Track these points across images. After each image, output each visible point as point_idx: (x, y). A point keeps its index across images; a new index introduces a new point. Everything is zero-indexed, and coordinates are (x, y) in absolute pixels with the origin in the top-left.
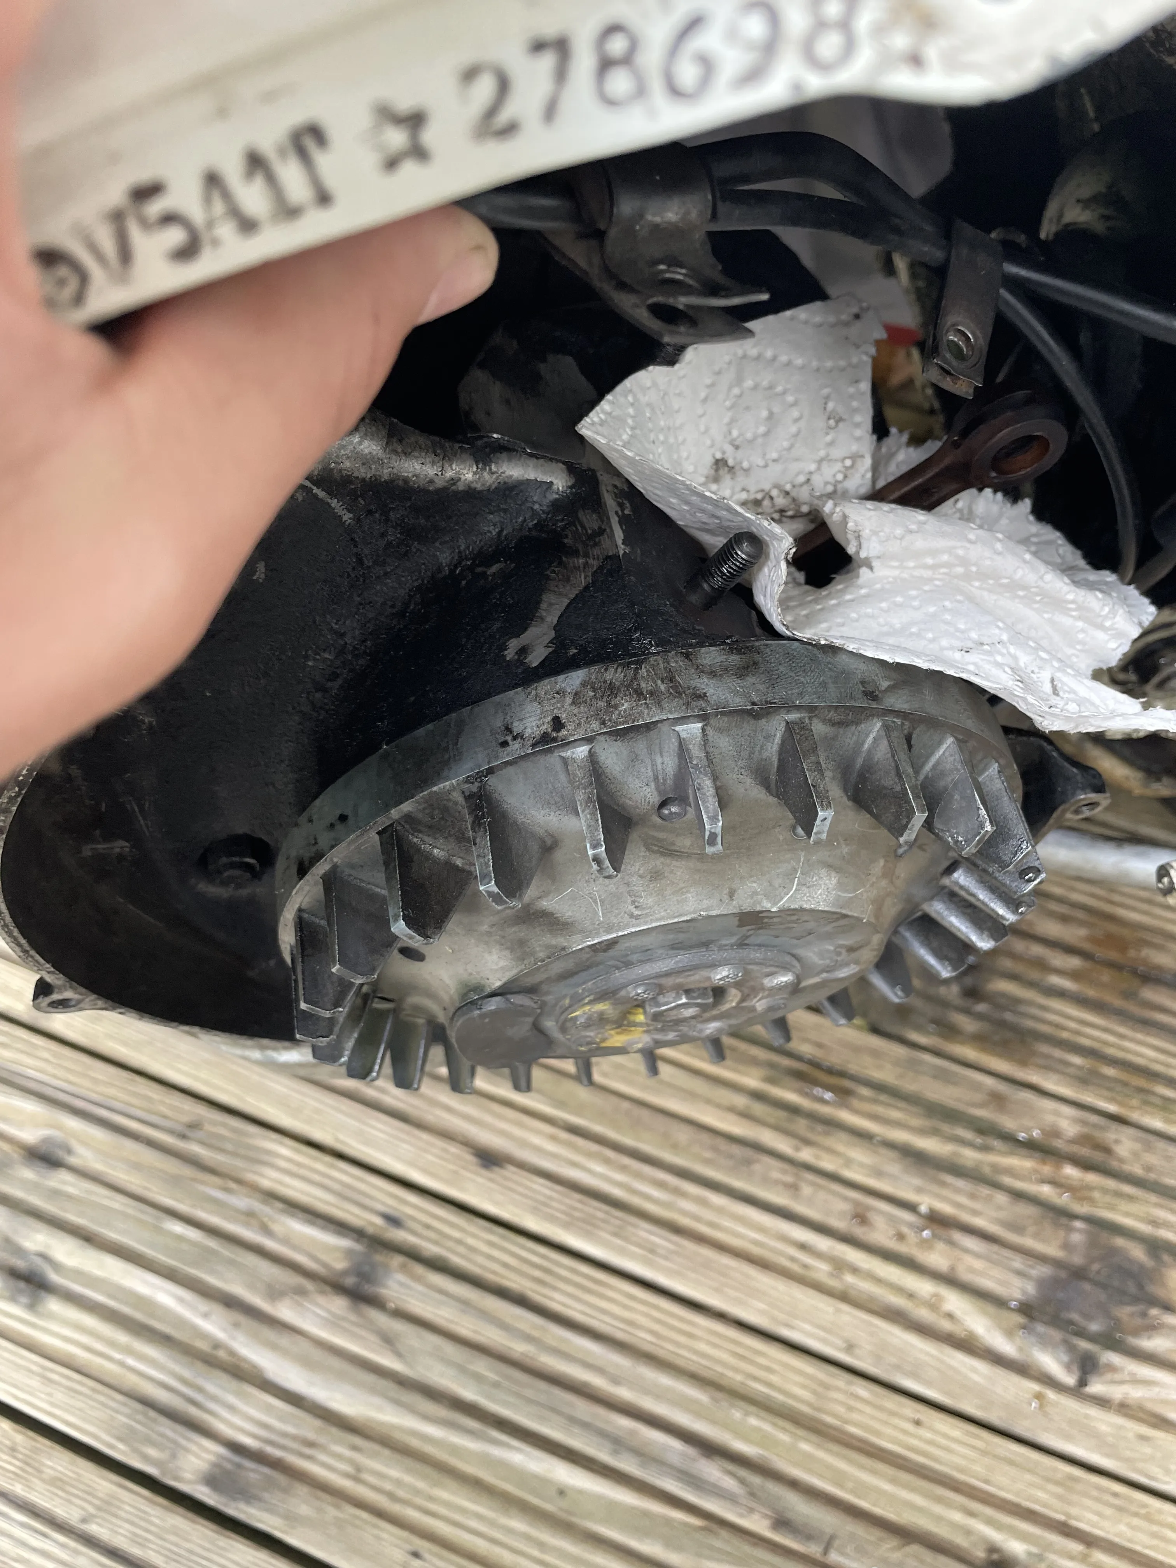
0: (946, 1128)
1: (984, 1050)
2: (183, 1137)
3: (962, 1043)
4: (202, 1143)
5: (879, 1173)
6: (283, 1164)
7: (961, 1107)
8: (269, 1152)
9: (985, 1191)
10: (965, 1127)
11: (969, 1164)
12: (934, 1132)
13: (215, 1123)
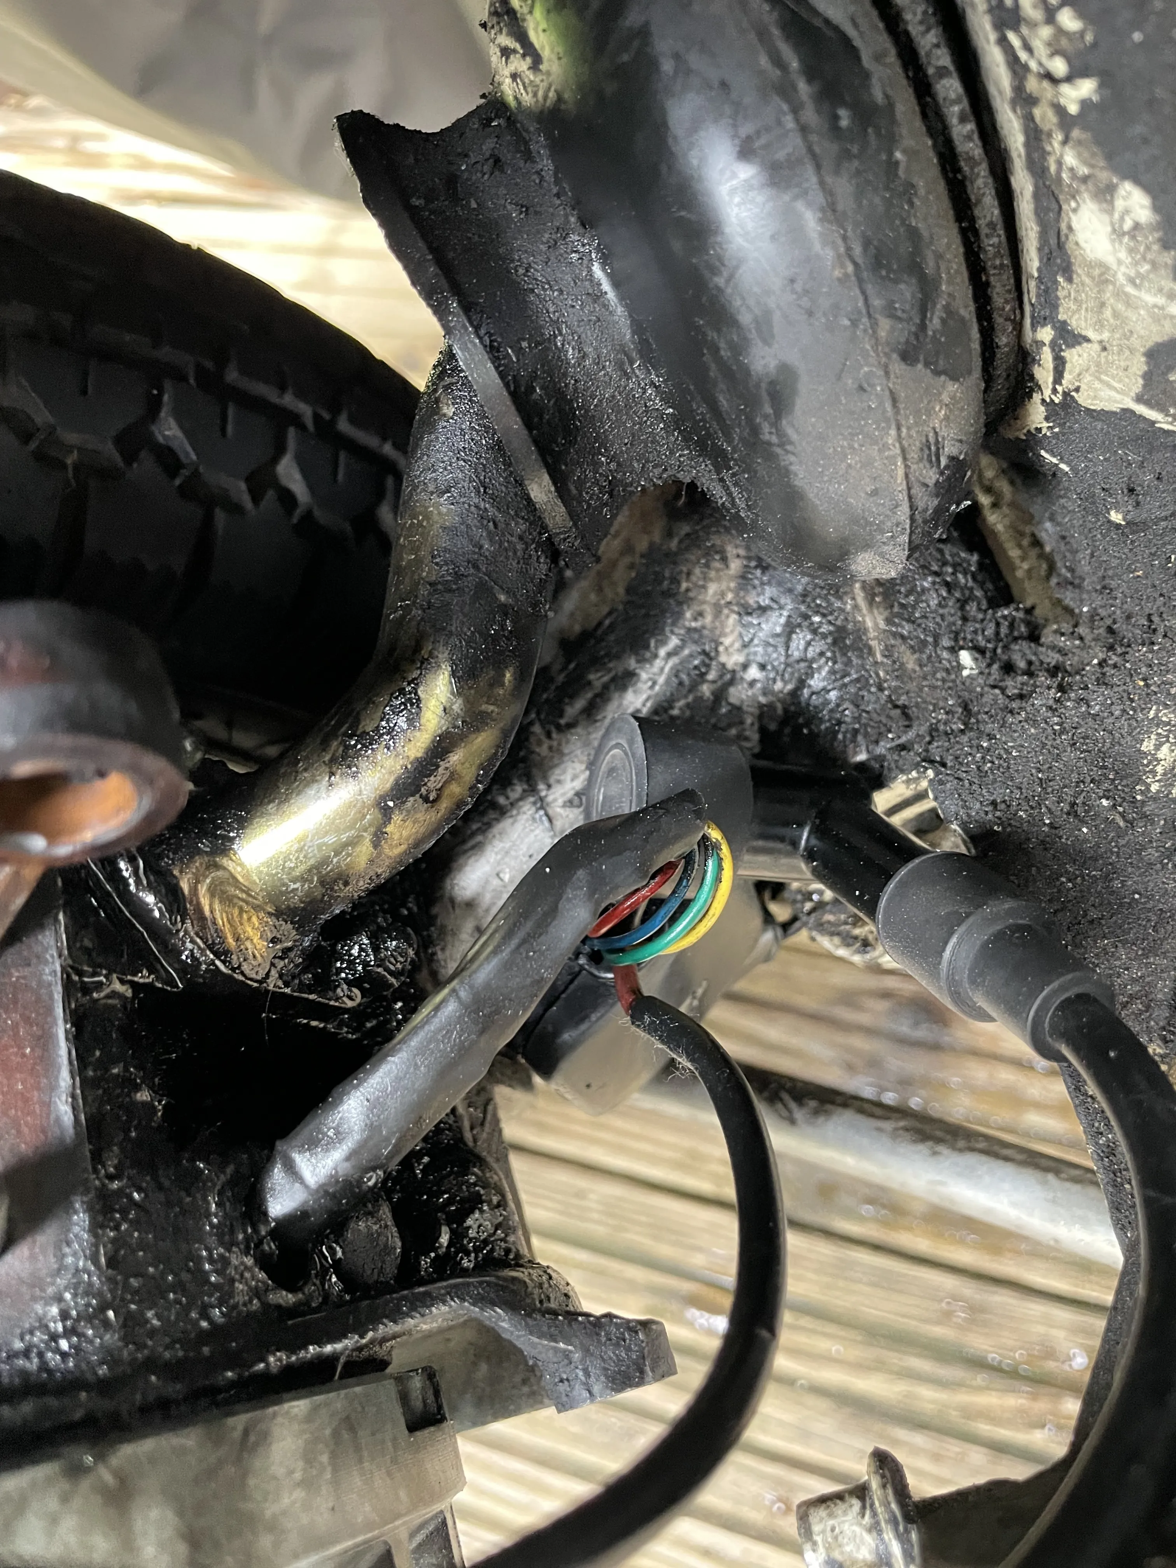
0: (894, 1358)
1: (939, 1236)
3: (909, 1229)
5: (805, 1435)
7: (912, 1325)
9: (954, 1447)
10: (919, 1356)
11: (929, 1408)
12: (878, 1367)
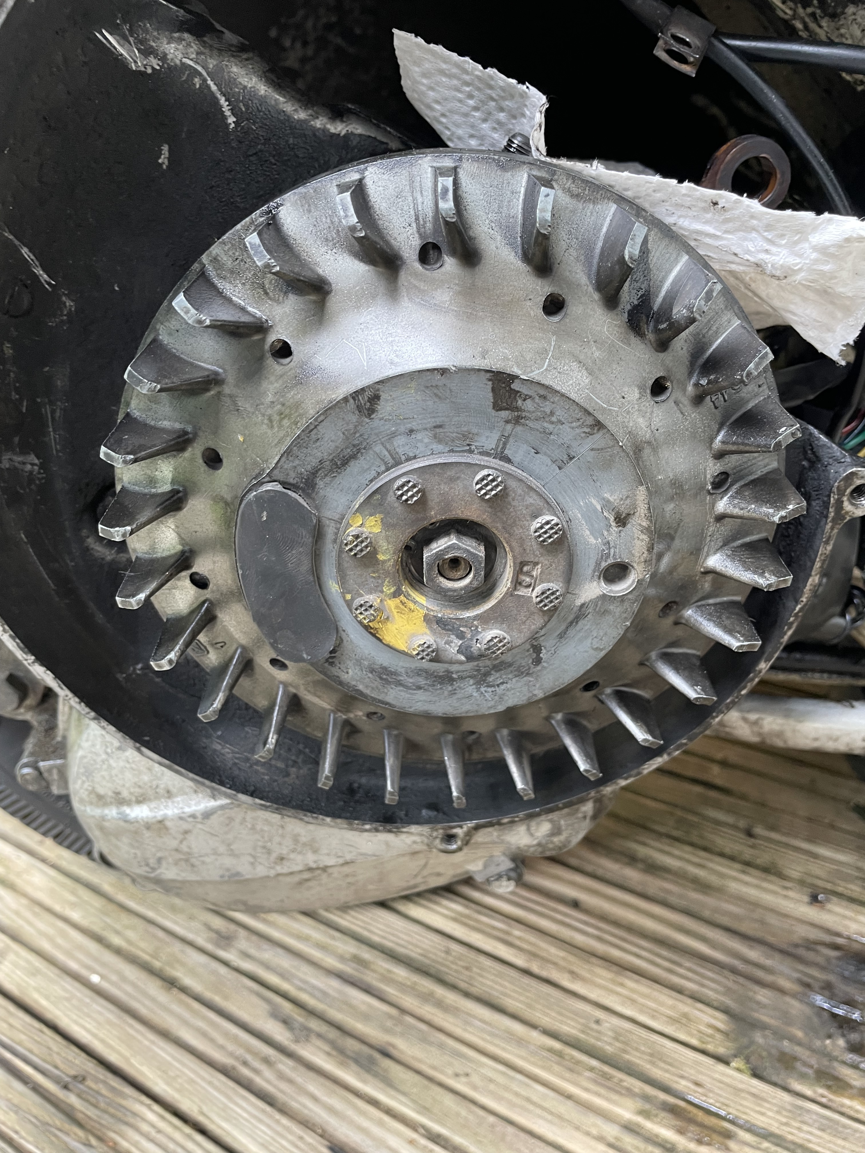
2: (66, 1087)
4: (79, 1096)
6: (145, 1127)
8: (135, 1114)
13: (97, 1080)
